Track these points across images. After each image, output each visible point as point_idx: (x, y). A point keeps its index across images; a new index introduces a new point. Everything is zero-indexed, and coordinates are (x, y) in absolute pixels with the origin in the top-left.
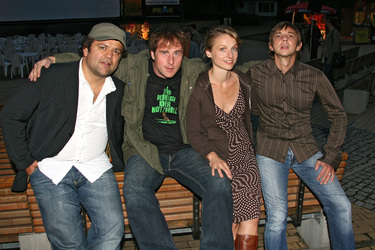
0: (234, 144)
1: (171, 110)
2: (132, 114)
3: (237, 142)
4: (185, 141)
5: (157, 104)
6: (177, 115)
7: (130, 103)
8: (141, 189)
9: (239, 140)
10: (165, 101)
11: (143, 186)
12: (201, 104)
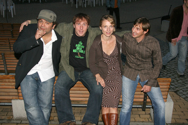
0: (111, 70)
1: (82, 52)
2: (64, 52)
3: (112, 69)
4: (88, 66)
5: (75, 48)
6: (85, 54)
7: (63, 47)
8: (62, 87)
9: (114, 68)
10: (79, 47)
11: (63, 86)
12: (96, 50)
